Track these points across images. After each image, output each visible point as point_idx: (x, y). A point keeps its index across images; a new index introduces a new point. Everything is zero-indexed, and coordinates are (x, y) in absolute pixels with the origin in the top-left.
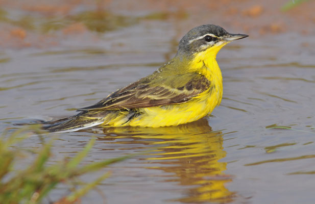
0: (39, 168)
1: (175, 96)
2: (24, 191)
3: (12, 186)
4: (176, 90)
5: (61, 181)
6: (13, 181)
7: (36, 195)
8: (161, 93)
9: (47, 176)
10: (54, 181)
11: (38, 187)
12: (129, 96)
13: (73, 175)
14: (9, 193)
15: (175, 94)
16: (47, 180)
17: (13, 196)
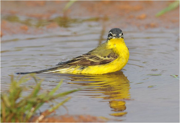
0: (34, 95)
1: (102, 60)
2: (27, 107)
3: (21, 104)
4: (103, 58)
5: (46, 102)
6: (21, 102)
7: (33, 109)
8: (95, 58)
9: (39, 99)
10: (42, 101)
11: (34, 105)
12: (81, 59)
13: (52, 99)
14: (20, 108)
15: (102, 59)
16: (39, 101)
17: (22, 109)
